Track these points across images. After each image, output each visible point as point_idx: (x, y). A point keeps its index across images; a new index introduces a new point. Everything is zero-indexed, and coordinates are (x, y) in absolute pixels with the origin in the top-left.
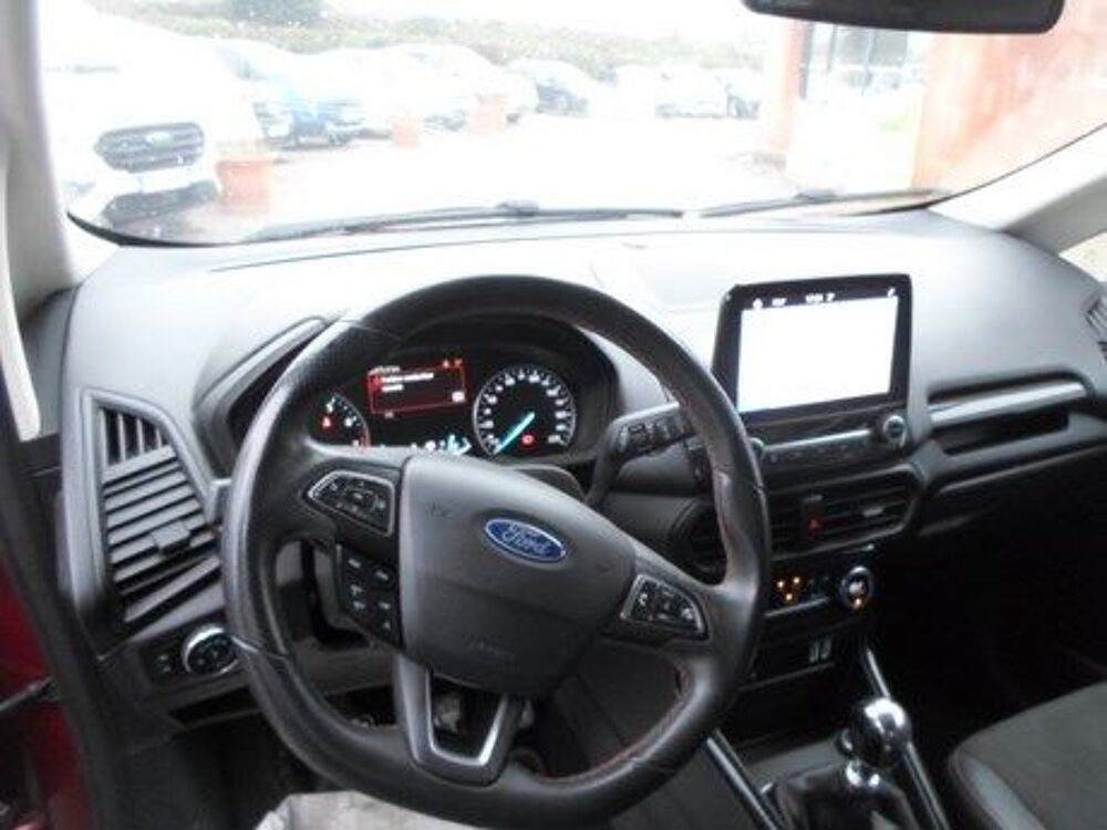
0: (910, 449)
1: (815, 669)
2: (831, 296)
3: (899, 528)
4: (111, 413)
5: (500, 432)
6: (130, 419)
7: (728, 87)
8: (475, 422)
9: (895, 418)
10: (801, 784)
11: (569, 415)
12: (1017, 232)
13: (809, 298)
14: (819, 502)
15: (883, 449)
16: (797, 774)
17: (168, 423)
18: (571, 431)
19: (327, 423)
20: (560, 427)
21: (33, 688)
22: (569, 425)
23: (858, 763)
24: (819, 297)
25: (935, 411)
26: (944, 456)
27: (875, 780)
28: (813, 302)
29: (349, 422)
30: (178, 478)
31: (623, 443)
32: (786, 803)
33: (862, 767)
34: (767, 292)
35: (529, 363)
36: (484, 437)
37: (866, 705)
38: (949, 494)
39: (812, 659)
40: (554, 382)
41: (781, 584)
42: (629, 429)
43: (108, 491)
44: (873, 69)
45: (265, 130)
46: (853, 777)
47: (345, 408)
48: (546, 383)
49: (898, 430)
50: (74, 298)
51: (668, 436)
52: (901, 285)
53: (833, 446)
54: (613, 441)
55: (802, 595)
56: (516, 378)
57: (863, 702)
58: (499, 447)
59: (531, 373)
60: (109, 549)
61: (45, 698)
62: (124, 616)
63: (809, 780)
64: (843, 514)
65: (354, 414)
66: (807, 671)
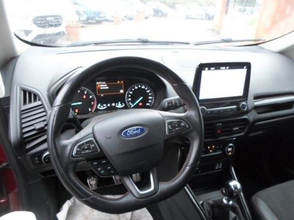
0: (247, 112)
1: (217, 171)
2: (228, 68)
3: (242, 134)
4: (25, 92)
5: (133, 102)
6: (30, 93)
7: (206, 11)
8: (126, 99)
9: (244, 103)
10: (211, 202)
11: (152, 98)
12: (283, 53)
13: (221, 68)
14: (221, 125)
15: (240, 111)
16: (209, 199)
17: (40, 94)
18: (153, 102)
19: (85, 97)
20: (150, 101)
21: (4, 164)
22: (152, 101)
23: (226, 198)
24: (224, 68)
25: (255, 102)
26: (257, 114)
27: (231, 202)
28: (222, 69)
29: (91, 97)
30: (42, 110)
31: (166, 106)
32: (206, 207)
33: (227, 199)
34: (210, 66)
35: (142, 83)
36: (128, 103)
37: (230, 182)
38: (258, 125)
39: (217, 168)
40: (149, 88)
41: (209, 147)
42: (168, 102)
43: (23, 113)
44: (246, 8)
45: (79, 18)
46: (225, 201)
47: (90, 93)
48: (146, 89)
49: (244, 106)
50: (17, 59)
51: (178, 105)
52: (248, 65)
53: (226, 110)
54: (163, 105)
55: (215, 151)
56: (138, 87)
57: (229, 181)
58: (132, 106)
59: (142, 86)
60: (22, 128)
61: (7, 167)
62: (26, 147)
63: (213, 201)
64: (227, 129)
65: (92, 95)
66: (215, 171)
